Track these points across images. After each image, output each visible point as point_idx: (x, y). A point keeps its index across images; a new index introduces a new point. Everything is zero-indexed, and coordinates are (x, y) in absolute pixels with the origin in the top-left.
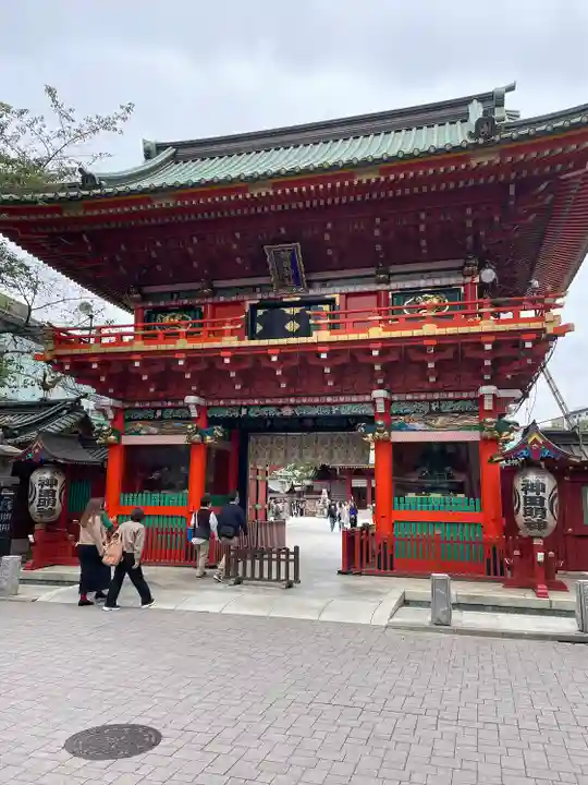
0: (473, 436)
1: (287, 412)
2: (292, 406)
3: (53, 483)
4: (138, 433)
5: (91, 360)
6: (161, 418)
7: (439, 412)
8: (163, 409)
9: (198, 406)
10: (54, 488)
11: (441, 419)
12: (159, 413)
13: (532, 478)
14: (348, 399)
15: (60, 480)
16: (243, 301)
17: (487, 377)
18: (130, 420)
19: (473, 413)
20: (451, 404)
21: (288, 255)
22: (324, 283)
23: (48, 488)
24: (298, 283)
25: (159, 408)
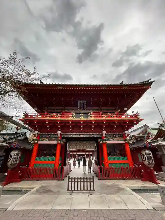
0: (123, 142)
1: (82, 136)
2: (83, 134)
3: (18, 154)
4: (43, 141)
5: (35, 121)
6: (50, 137)
7: (115, 137)
8: (50, 134)
9: (60, 134)
10: (18, 156)
11: (116, 138)
12: (49, 136)
13: (147, 151)
14: (96, 133)
15: (20, 153)
16: (71, 112)
17: (125, 129)
18: (41, 137)
19: (122, 137)
20: (118, 135)
21: (83, 103)
22: (88, 109)
23: (16, 156)
24: (84, 109)
25: (49, 134)
